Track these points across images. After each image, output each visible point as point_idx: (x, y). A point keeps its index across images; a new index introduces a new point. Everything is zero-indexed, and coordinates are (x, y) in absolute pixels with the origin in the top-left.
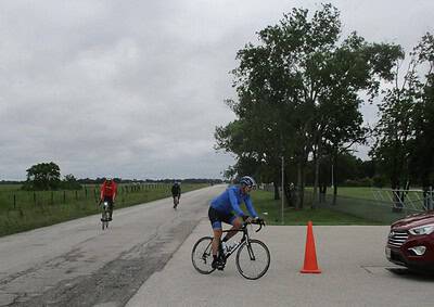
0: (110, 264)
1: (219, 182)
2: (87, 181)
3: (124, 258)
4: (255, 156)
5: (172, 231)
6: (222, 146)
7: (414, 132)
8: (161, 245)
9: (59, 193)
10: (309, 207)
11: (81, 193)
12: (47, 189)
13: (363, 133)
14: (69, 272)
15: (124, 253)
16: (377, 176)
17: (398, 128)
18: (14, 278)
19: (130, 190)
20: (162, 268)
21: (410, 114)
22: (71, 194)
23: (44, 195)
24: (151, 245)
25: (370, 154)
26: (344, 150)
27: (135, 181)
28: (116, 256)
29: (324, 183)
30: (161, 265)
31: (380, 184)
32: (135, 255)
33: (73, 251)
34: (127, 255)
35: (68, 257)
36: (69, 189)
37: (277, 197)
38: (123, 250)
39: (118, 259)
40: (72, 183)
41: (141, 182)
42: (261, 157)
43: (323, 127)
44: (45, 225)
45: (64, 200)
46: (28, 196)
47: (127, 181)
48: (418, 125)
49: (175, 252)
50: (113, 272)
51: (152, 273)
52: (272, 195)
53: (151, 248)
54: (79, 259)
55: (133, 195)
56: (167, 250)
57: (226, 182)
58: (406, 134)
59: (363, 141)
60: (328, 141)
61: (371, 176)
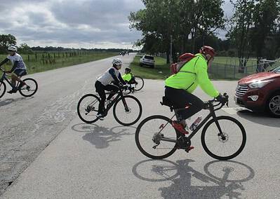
1: (131, 51)
4: (155, 34)
7: (253, 23)
13: (223, 22)
16: (231, 50)
17: (244, 20)
19: (69, 55)
21: (252, 11)
25: (226, 36)
26: (211, 33)
31: (232, 55)
42: (158, 36)
43: (199, 17)
47: (67, 49)
48: (257, 18)
55: (71, 58)
57: (136, 51)
58: (249, 24)
59: (223, 27)
60: (201, 27)
61: (226, 50)
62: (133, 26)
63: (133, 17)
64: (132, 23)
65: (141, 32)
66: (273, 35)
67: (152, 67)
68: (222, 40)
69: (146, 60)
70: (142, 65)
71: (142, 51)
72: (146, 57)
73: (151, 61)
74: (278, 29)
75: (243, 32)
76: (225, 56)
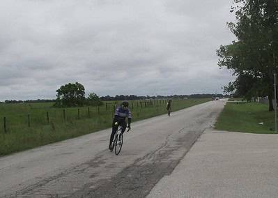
0: (127, 169)
2: (109, 98)
3: (138, 164)
4: (252, 73)
5: (180, 141)
8: (171, 151)
9: (84, 109)
11: (103, 108)
12: (75, 106)
14: (92, 176)
15: (138, 160)
18: (48, 182)
19: (144, 105)
20: (171, 173)
22: (94, 109)
23: (72, 111)
24: (162, 152)
27: (149, 97)
28: (132, 163)
30: (170, 169)
32: (149, 161)
33: (96, 159)
34: (141, 162)
35: (92, 164)
36: (92, 105)
37: (271, 109)
38: (138, 157)
39: (133, 165)
40: (95, 100)
41: (154, 98)
44: (73, 136)
45: (89, 115)
46: (59, 112)
47: (141, 98)
49: (182, 158)
50: (130, 176)
51: (163, 176)
52: (267, 107)
53: (161, 155)
54: (101, 165)
55: (147, 109)
56: (175, 156)
57: (226, 96)
62: (223, 63)
63: (223, 51)
64: (222, 59)
65: (232, 71)
71: (235, 96)
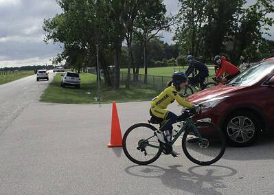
1: (50, 68)
6: (49, 37)
7: (207, 20)
10: (124, 86)
13: (167, 22)
25: (174, 39)
26: (153, 36)
29: (137, 65)
42: (84, 45)
43: (133, 18)
48: (210, 12)
58: (201, 21)
59: (168, 28)
60: (138, 30)
61: (175, 57)
64: (47, 34)
66: (233, 34)
67: (77, 86)
68: (169, 44)
69: (69, 78)
70: (64, 85)
72: (69, 75)
73: (76, 79)
74: (239, 24)
75: (194, 32)
76: (175, 65)
